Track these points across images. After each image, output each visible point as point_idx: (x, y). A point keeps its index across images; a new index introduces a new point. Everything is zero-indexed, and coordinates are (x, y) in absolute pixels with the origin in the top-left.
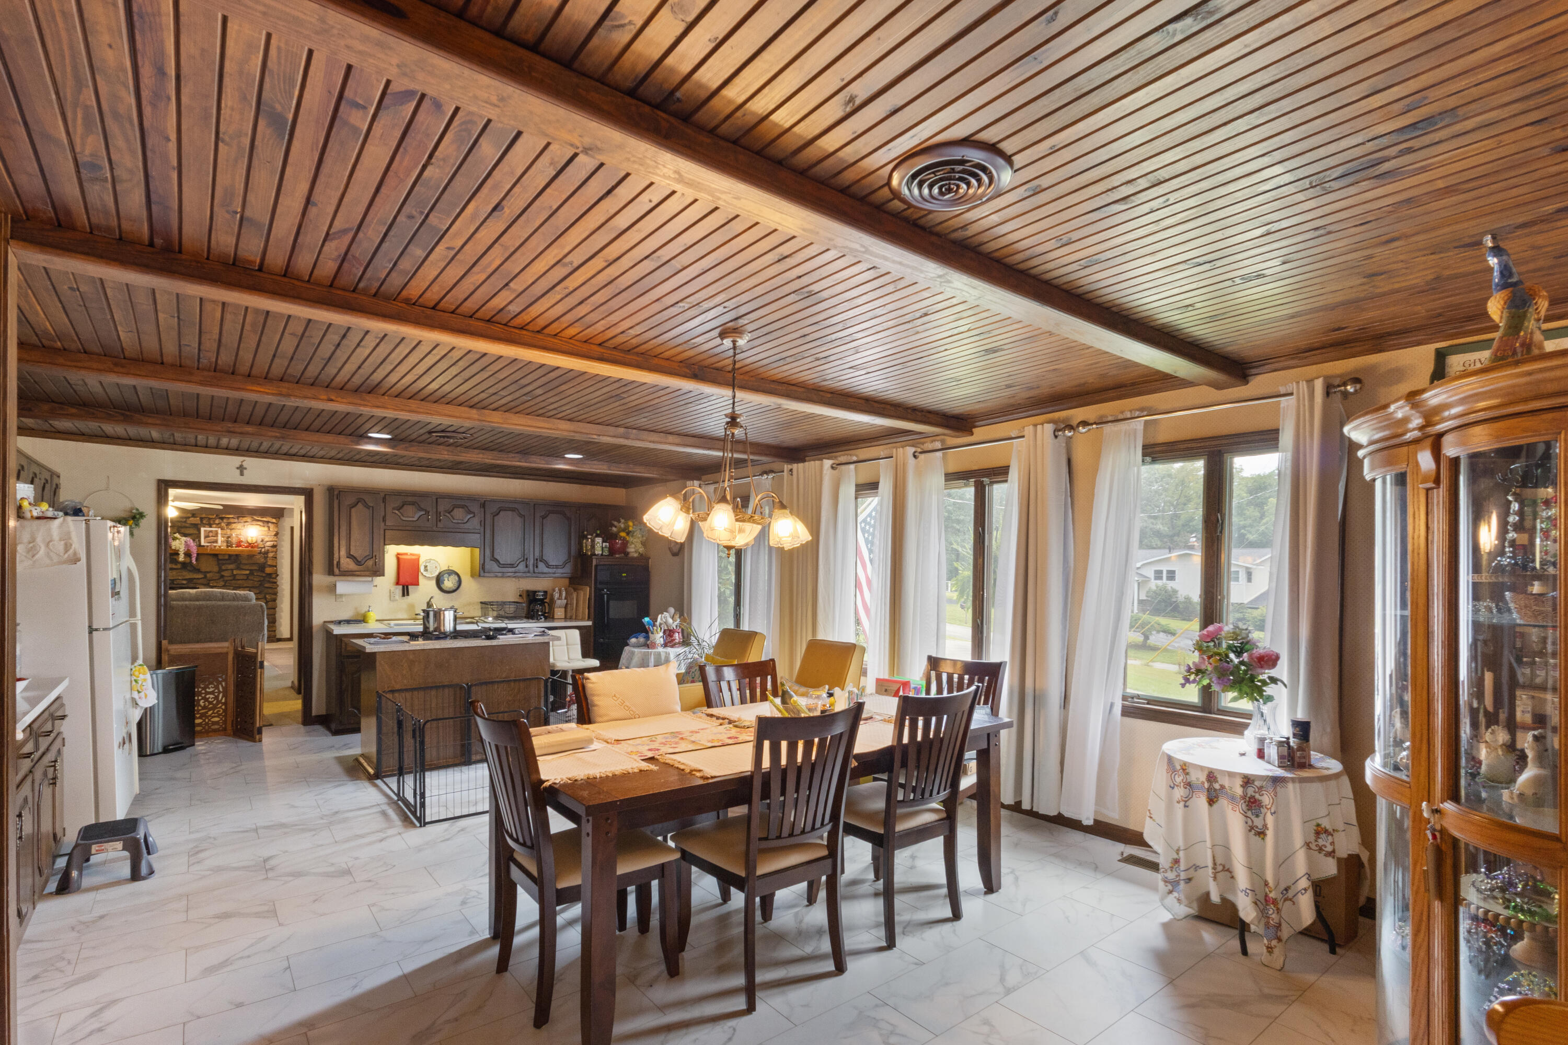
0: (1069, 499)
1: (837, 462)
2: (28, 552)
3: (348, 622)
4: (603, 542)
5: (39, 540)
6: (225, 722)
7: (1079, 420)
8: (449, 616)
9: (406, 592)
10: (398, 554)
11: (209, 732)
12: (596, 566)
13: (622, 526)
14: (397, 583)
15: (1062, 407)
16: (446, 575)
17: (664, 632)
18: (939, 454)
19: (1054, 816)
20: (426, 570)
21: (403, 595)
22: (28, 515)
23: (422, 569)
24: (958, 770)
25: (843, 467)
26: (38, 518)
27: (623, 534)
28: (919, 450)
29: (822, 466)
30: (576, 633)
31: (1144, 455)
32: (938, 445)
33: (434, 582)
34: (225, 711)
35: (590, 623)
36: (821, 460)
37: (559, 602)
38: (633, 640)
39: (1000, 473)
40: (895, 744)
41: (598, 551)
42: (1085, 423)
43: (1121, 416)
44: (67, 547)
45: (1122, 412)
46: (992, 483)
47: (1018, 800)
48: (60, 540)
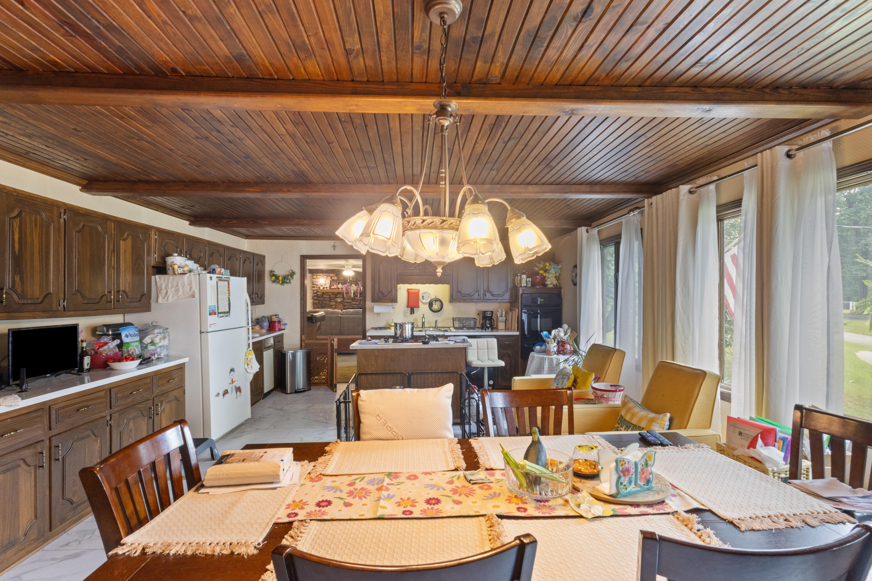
1: (696, 186)
2: (176, 291)
3: (380, 328)
4: (527, 277)
5: (180, 285)
6: (327, 379)
8: (408, 327)
9: (412, 312)
10: (408, 289)
11: (319, 384)
12: (522, 294)
13: (541, 266)
14: (408, 307)
16: (434, 302)
17: (558, 343)
20: (423, 299)
21: (411, 314)
22: (176, 273)
23: (421, 297)
25: (702, 189)
26: (181, 274)
27: (541, 272)
28: (796, 147)
29: (678, 193)
30: (495, 341)
32: (825, 134)
33: (427, 306)
34: (327, 373)
35: (517, 333)
36: (677, 186)
37: (500, 319)
38: (538, 348)
41: (524, 284)
44: (191, 288)
48: (188, 285)
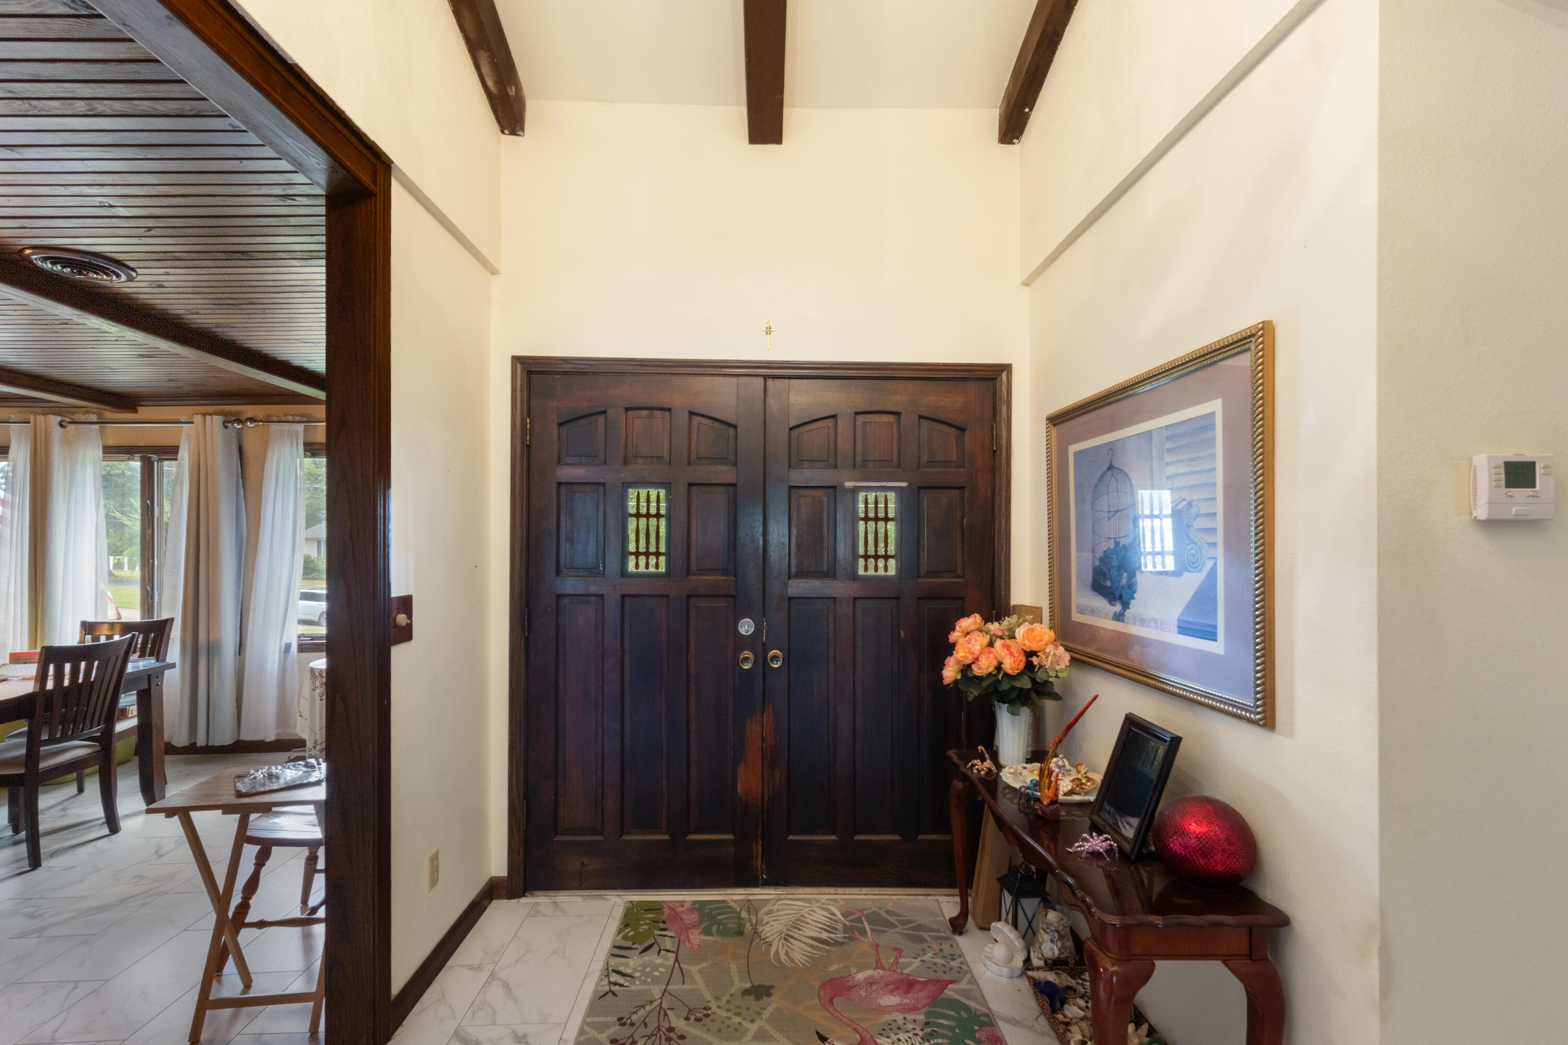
0: (241, 480)
7: (249, 416)
15: (233, 402)
18: (96, 427)
19: (230, 745)
24: (113, 713)
28: (68, 420)
31: (305, 450)
32: (94, 418)
39: (171, 452)
40: (37, 690)
42: (252, 420)
43: (284, 419)
45: (286, 415)
46: (161, 460)
47: (193, 742)
